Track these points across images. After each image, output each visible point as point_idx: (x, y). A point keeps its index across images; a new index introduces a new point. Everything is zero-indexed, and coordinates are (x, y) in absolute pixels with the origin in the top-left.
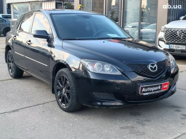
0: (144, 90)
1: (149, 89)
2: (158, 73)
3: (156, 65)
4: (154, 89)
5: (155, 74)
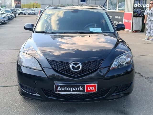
0: (59, 88)
1: (67, 89)
2: (83, 73)
3: (80, 65)
4: (72, 89)
5: (78, 73)
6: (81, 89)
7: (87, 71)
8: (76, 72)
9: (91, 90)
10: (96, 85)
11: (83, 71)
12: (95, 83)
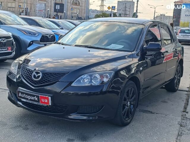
0: (20, 94)
1: (25, 96)
3: (41, 74)
4: (30, 97)
5: (37, 83)
6: (36, 99)
7: (46, 82)
8: (36, 81)
9: (44, 103)
10: (50, 98)
11: (42, 81)
12: (49, 96)
